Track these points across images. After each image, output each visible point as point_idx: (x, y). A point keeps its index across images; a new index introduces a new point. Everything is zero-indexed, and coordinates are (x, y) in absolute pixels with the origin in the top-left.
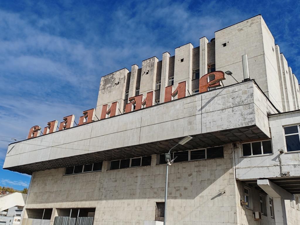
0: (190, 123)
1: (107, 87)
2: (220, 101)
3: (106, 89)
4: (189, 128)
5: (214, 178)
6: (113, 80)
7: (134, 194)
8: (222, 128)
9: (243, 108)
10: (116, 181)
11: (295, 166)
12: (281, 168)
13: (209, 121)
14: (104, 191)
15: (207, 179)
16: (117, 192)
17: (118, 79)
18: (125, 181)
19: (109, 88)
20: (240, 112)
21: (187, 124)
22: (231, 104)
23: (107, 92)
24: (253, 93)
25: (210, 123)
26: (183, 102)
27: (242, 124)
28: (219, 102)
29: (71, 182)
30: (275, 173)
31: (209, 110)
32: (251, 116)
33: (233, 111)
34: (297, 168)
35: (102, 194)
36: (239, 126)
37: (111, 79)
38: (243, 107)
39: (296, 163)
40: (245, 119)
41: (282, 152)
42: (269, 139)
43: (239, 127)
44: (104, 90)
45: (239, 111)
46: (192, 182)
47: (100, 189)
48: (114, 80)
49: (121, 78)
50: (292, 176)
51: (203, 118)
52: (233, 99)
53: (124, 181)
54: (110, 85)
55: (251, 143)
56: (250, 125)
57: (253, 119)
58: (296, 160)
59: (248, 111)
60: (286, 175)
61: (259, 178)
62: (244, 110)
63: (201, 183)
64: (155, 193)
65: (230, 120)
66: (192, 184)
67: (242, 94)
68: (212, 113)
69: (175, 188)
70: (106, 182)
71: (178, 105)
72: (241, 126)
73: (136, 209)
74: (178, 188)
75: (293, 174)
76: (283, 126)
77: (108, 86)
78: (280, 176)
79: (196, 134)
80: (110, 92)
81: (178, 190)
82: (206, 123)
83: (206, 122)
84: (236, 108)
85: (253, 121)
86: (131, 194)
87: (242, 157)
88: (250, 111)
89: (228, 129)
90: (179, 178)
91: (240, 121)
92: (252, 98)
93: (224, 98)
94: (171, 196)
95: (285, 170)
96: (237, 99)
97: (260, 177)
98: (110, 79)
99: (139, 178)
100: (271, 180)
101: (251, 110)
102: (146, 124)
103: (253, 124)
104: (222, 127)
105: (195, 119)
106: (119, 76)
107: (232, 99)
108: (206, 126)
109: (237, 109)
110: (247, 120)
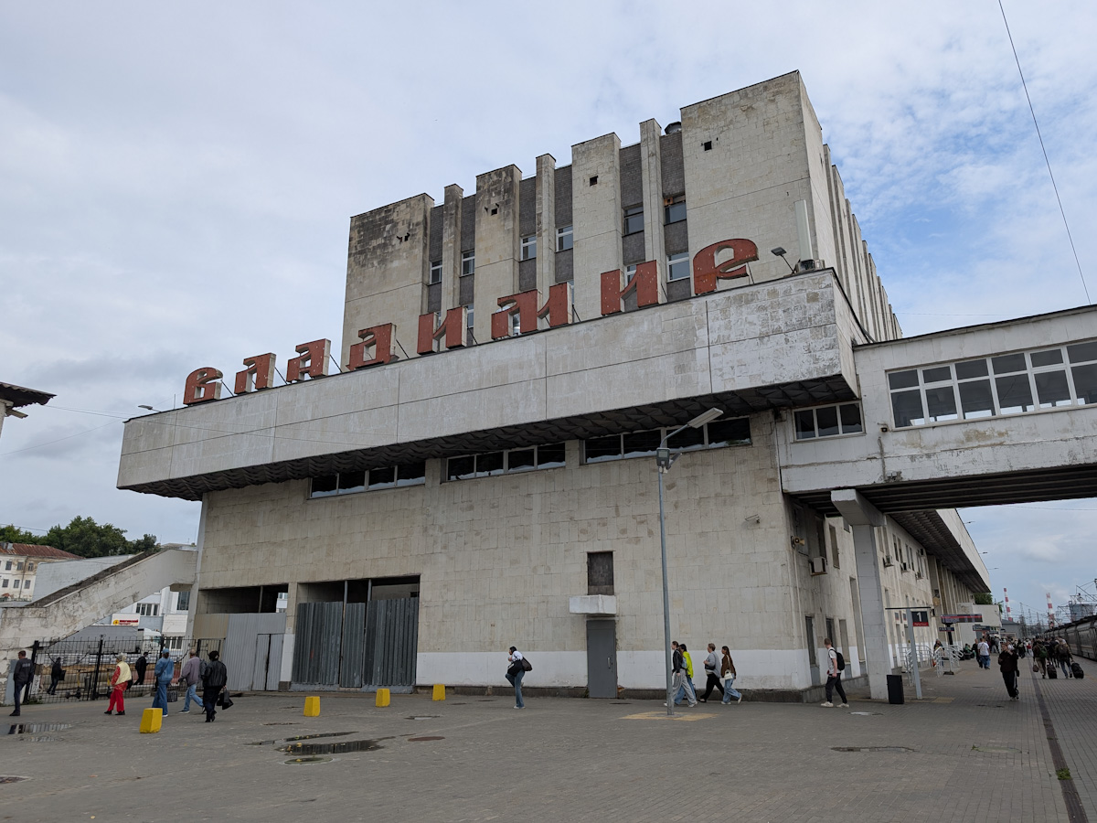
0: (681, 368)
1: (371, 247)
2: (755, 316)
3: (369, 254)
4: (680, 381)
5: (731, 492)
6: (388, 227)
7: (526, 538)
8: (763, 382)
9: (810, 335)
10: (471, 508)
11: (913, 458)
12: (883, 462)
13: (731, 364)
14: (440, 534)
15: (713, 495)
16: (477, 534)
17: (406, 225)
18: (498, 507)
19: (379, 252)
20: (805, 344)
21: (673, 371)
22: (781, 324)
23: (375, 263)
24: (832, 301)
25: (732, 368)
26: (657, 315)
27: (811, 373)
28: (751, 318)
29: (336, 516)
30: (871, 475)
31: (728, 338)
32: (831, 354)
33: (787, 341)
34: (916, 464)
35: (435, 542)
36: (804, 376)
37: (383, 222)
38: (811, 332)
39: (915, 452)
40: (818, 359)
41: (885, 430)
42: (857, 399)
43: (803, 379)
44: (362, 257)
45: (801, 342)
46: (677, 502)
47: (425, 530)
48: (392, 228)
49: (415, 222)
50: (906, 480)
51: (714, 356)
52: (786, 313)
53: (494, 507)
54: (380, 241)
55: (814, 409)
56: (829, 374)
57: (836, 361)
58: (914, 445)
59: (824, 343)
60: (894, 477)
61: (834, 486)
62: (813, 339)
63: (699, 503)
64: (583, 531)
65: (781, 361)
66: (676, 506)
67: (808, 301)
68: (735, 346)
69: (634, 517)
70: (443, 512)
71: (646, 323)
72: (808, 377)
73: (535, 570)
74: (643, 518)
75: (908, 476)
76: (886, 371)
77: (374, 243)
78: (883, 481)
79: (697, 395)
80: (383, 261)
81: (642, 522)
82: (721, 370)
83: (720, 367)
84: (793, 335)
85: (835, 365)
86: (517, 538)
87: (795, 442)
88: (828, 343)
89: (776, 382)
90: (642, 494)
91: (806, 366)
92: (832, 311)
93: (764, 308)
94: (625, 536)
95: (892, 468)
96: (796, 312)
97: (838, 486)
98: (380, 225)
99: (537, 500)
100: (860, 490)
101: (829, 340)
102: (561, 369)
103: (836, 371)
104: (763, 378)
105: (694, 359)
106: (408, 217)
107: (784, 311)
108: (721, 376)
109: (796, 337)
110: (821, 364)
